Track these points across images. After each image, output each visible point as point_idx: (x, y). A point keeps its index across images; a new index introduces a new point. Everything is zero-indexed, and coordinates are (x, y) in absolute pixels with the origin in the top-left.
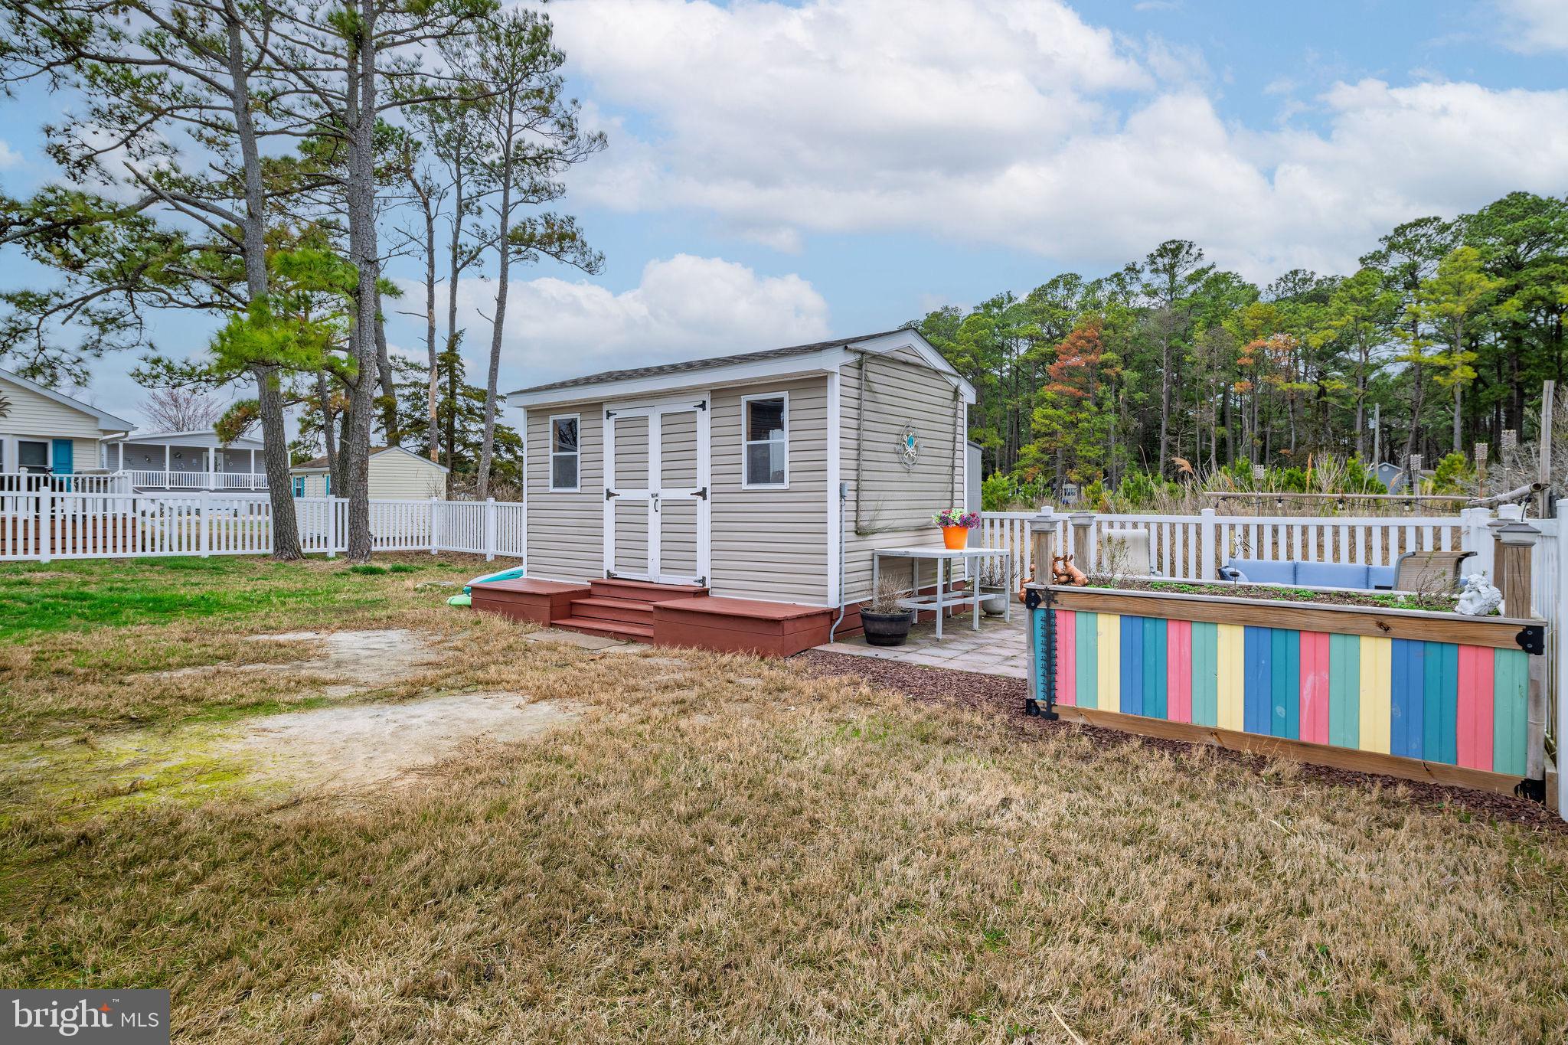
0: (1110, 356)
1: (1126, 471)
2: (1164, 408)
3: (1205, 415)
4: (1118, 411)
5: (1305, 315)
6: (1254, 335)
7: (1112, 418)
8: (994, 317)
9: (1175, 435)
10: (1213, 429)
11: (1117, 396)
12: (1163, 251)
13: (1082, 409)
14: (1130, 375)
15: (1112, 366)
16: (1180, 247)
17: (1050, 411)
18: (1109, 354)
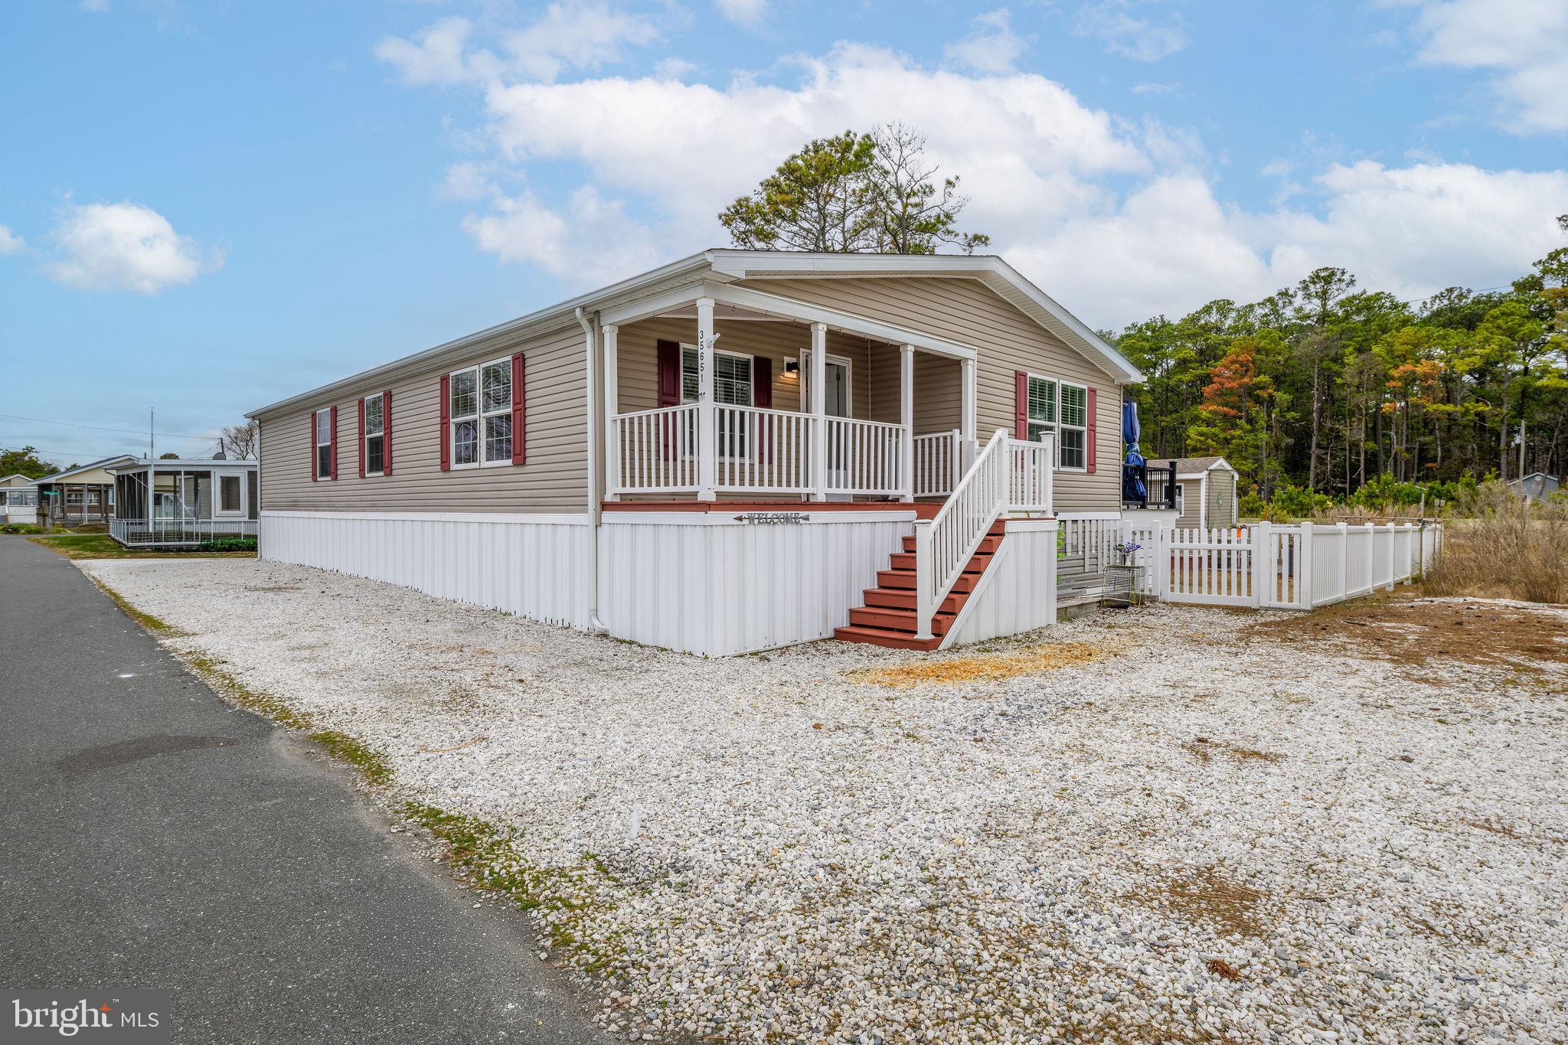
0: (1263, 378)
1: (1277, 482)
2: (1315, 425)
3: (1355, 432)
4: (1269, 428)
5: (1453, 341)
6: (1403, 358)
7: (1264, 436)
8: (1148, 340)
9: (1324, 448)
10: (1362, 444)
11: (1269, 416)
12: (1316, 278)
13: (1234, 426)
14: (1282, 397)
15: (1263, 388)
16: (1333, 274)
17: (1204, 429)
18: (1262, 376)
